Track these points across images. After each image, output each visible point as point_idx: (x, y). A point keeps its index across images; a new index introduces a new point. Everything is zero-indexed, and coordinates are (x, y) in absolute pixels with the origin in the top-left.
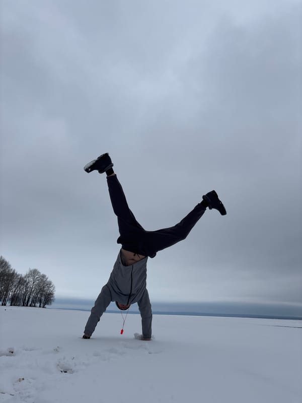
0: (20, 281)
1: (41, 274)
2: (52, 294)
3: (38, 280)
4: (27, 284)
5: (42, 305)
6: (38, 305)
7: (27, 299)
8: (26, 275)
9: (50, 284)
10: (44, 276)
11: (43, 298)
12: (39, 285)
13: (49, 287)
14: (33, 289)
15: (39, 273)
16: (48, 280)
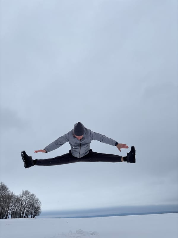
0: (17, 200)
1: (31, 193)
2: (39, 208)
3: (29, 198)
4: (22, 202)
5: (33, 217)
6: (30, 216)
7: (22, 213)
8: (21, 196)
9: (37, 201)
10: (33, 195)
11: (33, 211)
12: (29, 202)
13: (37, 203)
14: (26, 205)
15: (29, 193)
16: (36, 197)
